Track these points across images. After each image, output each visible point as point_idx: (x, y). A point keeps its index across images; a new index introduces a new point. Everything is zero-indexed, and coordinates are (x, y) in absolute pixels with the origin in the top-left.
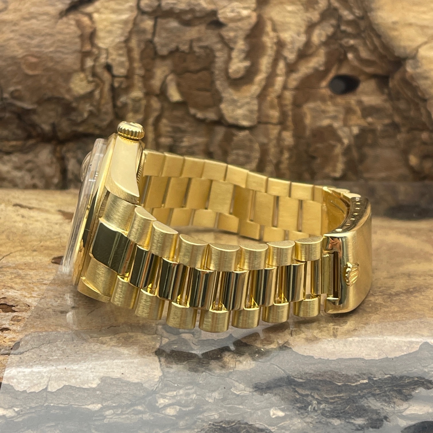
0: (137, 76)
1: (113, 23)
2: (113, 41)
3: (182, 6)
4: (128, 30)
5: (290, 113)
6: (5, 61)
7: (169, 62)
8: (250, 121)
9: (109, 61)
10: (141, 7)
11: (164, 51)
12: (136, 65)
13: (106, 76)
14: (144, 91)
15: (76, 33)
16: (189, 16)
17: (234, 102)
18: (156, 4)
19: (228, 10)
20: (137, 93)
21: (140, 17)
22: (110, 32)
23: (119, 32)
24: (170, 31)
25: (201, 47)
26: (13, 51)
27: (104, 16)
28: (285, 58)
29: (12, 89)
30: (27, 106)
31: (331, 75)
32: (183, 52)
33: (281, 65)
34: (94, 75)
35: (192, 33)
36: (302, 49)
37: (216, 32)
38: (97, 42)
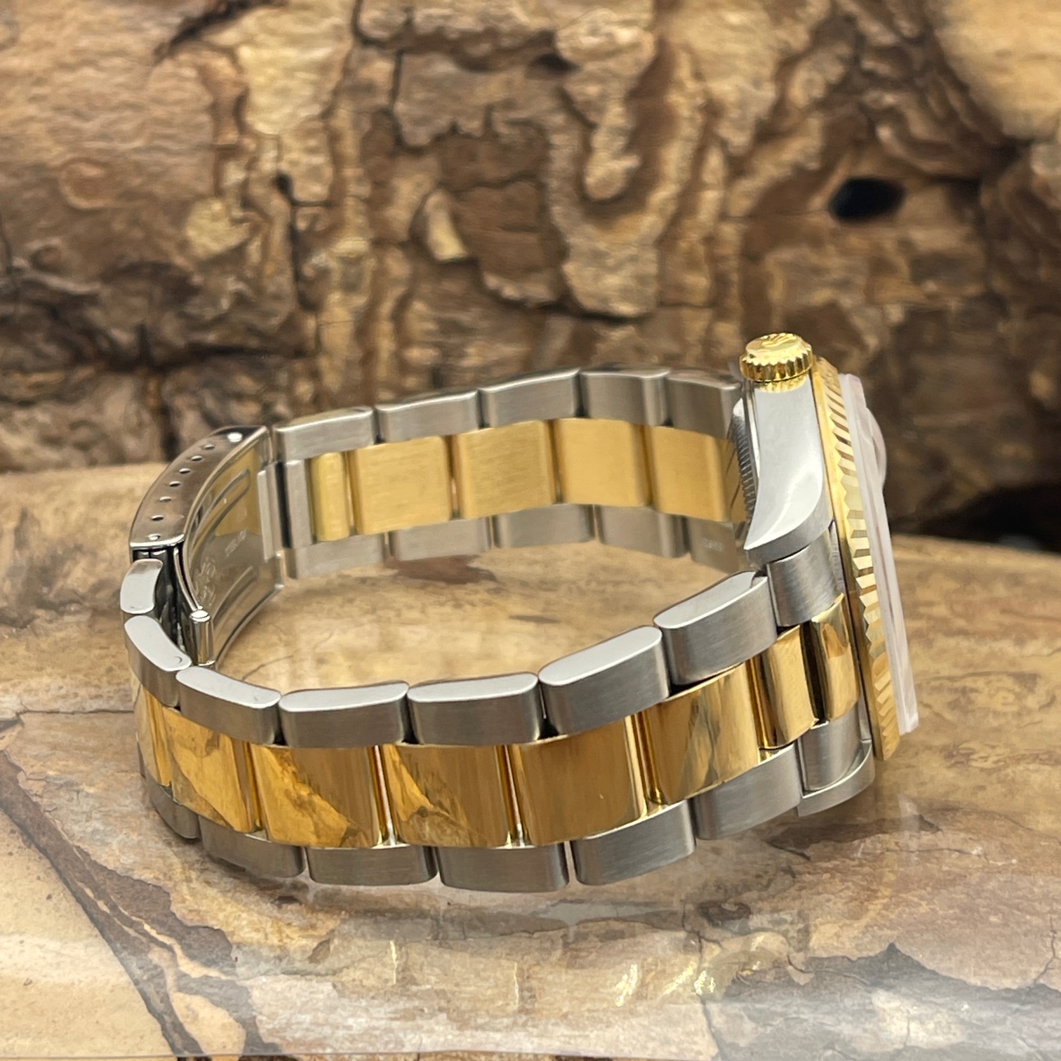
0: (351, 199)
1: (290, 71)
2: (293, 116)
3: (466, 23)
4: (330, 86)
5: (735, 277)
6: (15, 175)
7: (431, 162)
8: (638, 303)
9: (284, 167)
10: (364, 29)
11: (421, 136)
12: (350, 172)
13: (277, 203)
14: (371, 235)
15: (199, 100)
16: (484, 48)
17: (597, 257)
18: (400, 19)
19: (582, 29)
20: (352, 243)
21: (357, 53)
22: (283, 93)
23: (308, 92)
24: (435, 84)
25: (513, 123)
26: (38, 150)
27: (266, 54)
28: (724, 144)
29: (35, 245)
30: (73, 286)
31: (836, 180)
32: (468, 136)
33: (714, 161)
34: (247, 202)
35: (491, 88)
36: (765, 118)
37: (552, 83)
38: (250, 118)
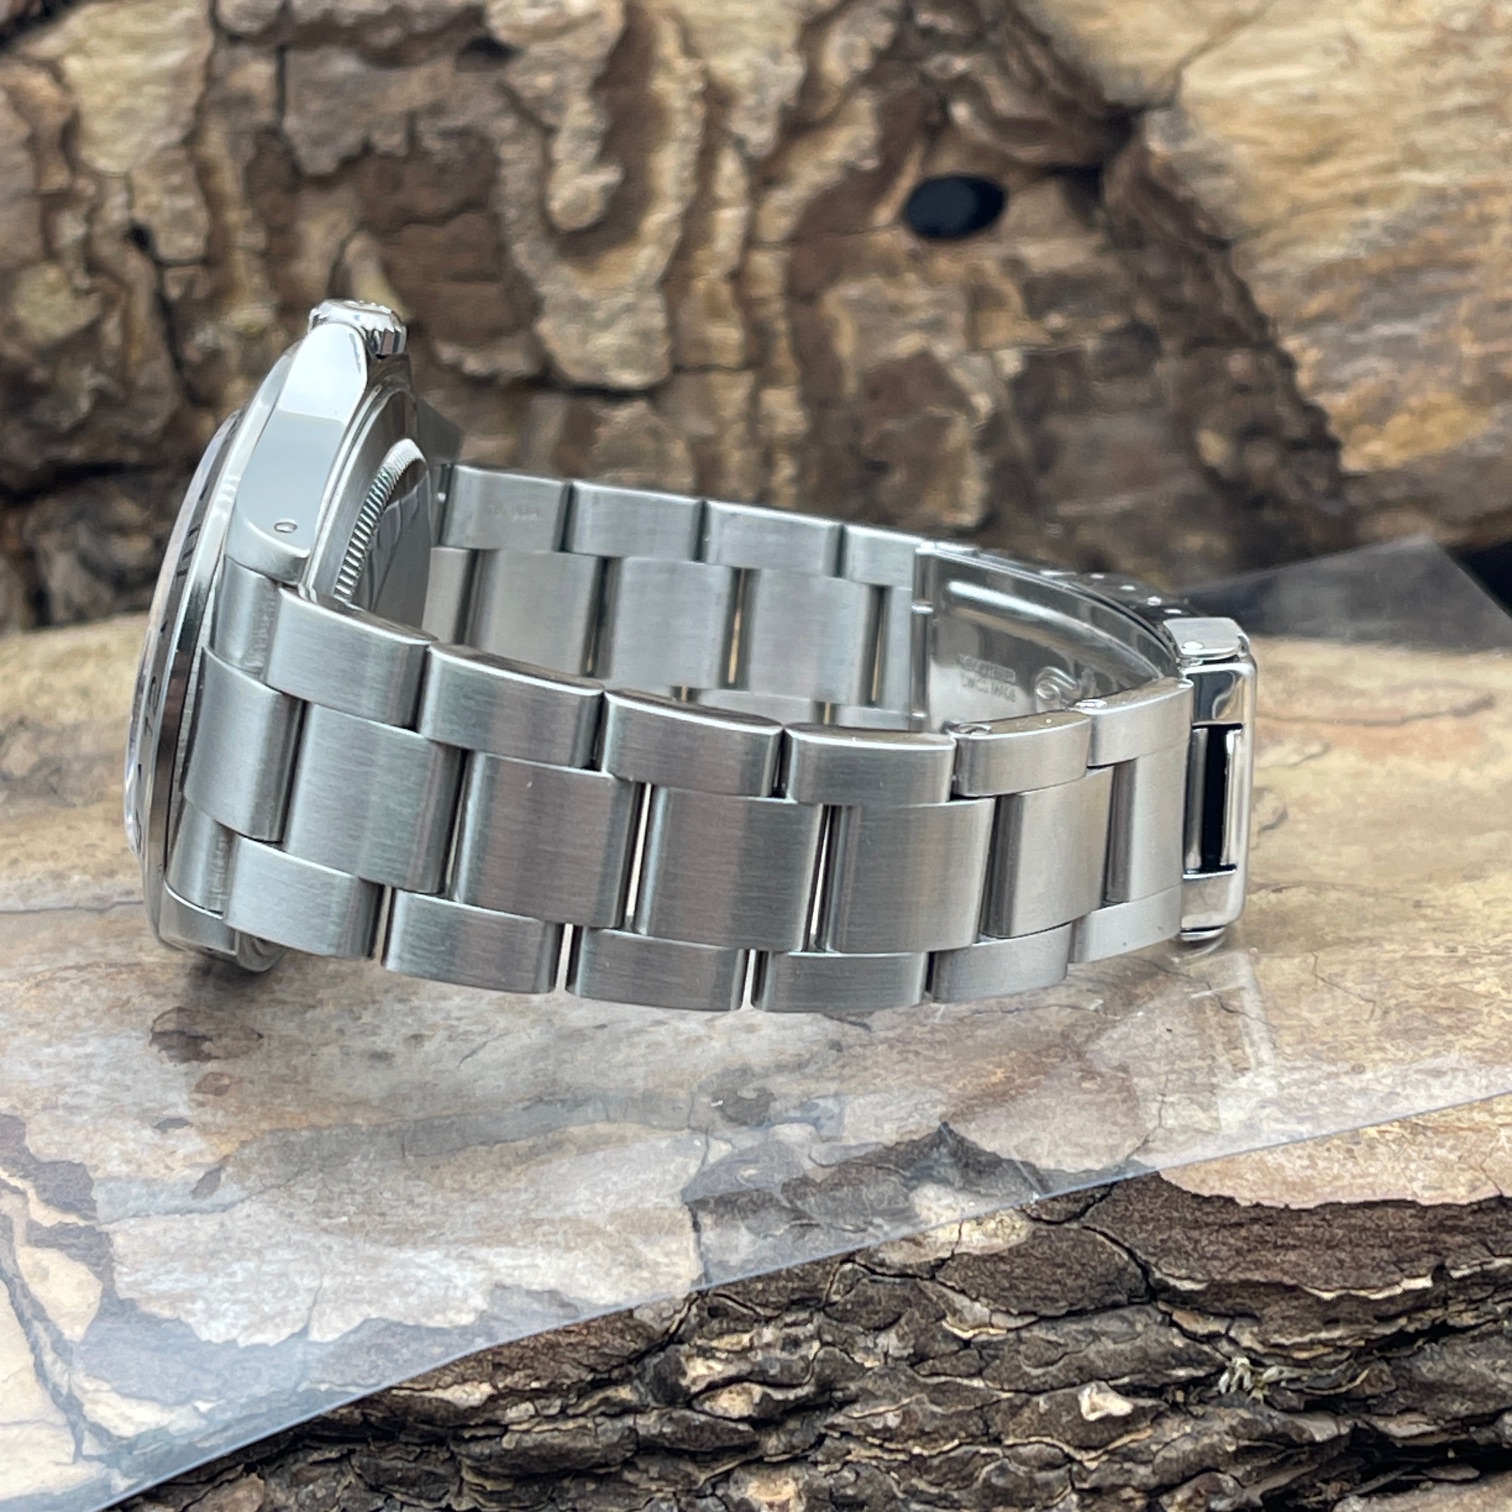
0: (240, 252)
1: (135, 86)
2: (143, 145)
4: (191, 100)
5: (781, 325)
7: (344, 195)
8: (645, 368)
9: (140, 215)
10: (226, 21)
11: (323, 161)
12: (234, 216)
13: (135, 265)
14: (275, 299)
15: (11, 132)
16: (391, 35)
17: (580, 309)
20: (250, 312)
21: (223, 54)
22: (128, 115)
23: (161, 111)
24: (333, 88)
25: (446, 135)
27: (101, 65)
28: (740, 143)
31: (906, 183)
32: (388, 156)
33: (729, 167)
34: (93, 266)
35: (411, 88)
36: (792, 104)
37: (493, 76)
38: (87, 153)
